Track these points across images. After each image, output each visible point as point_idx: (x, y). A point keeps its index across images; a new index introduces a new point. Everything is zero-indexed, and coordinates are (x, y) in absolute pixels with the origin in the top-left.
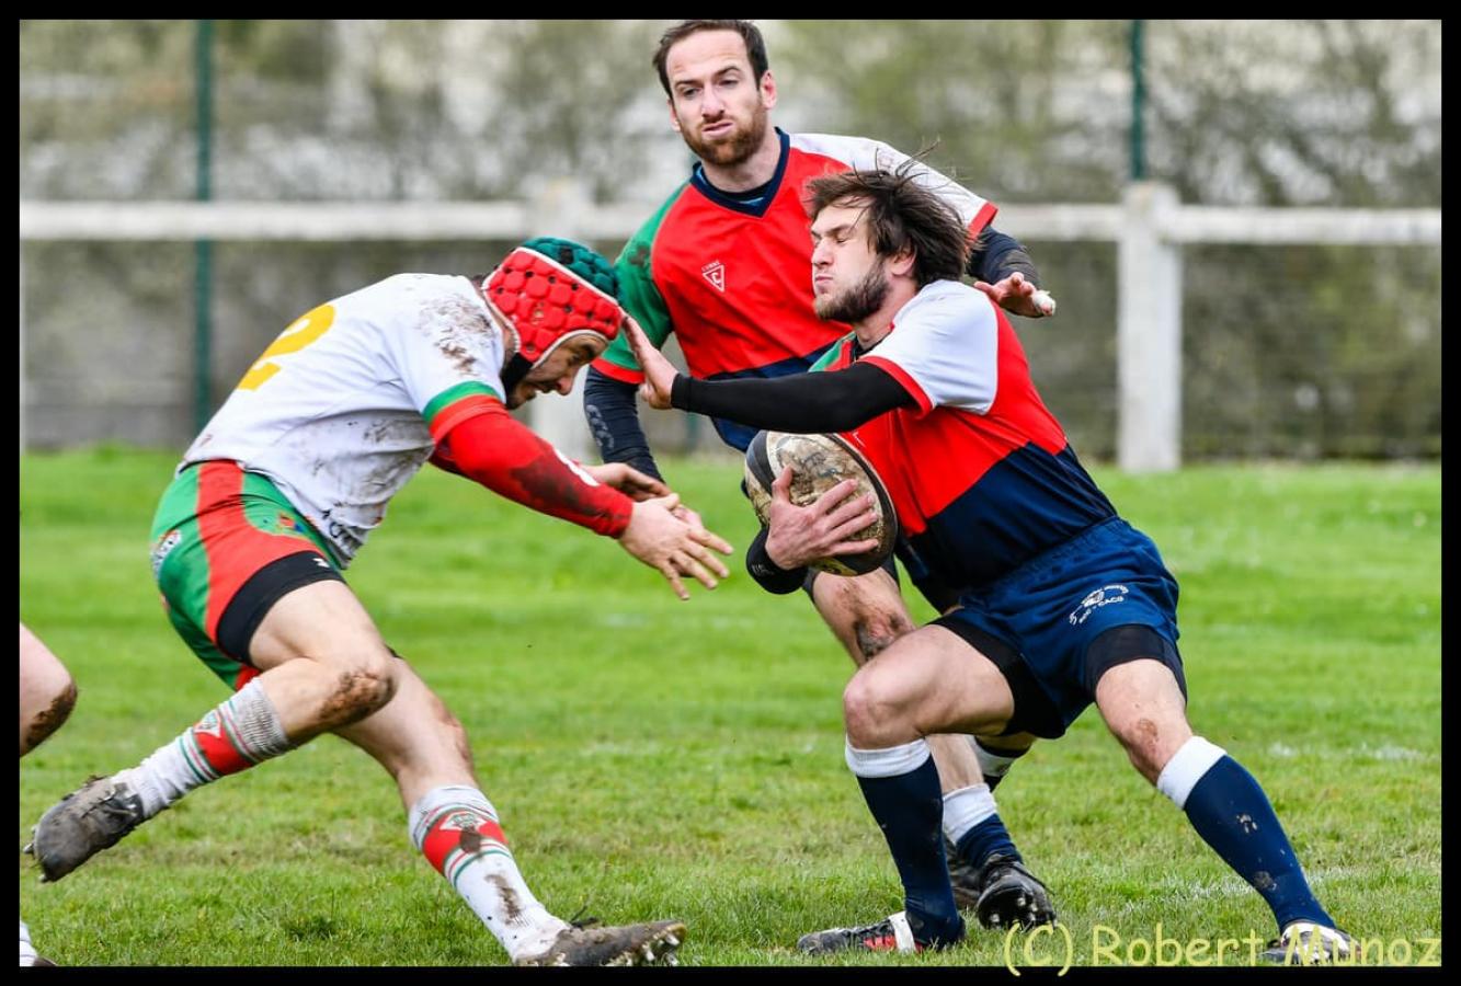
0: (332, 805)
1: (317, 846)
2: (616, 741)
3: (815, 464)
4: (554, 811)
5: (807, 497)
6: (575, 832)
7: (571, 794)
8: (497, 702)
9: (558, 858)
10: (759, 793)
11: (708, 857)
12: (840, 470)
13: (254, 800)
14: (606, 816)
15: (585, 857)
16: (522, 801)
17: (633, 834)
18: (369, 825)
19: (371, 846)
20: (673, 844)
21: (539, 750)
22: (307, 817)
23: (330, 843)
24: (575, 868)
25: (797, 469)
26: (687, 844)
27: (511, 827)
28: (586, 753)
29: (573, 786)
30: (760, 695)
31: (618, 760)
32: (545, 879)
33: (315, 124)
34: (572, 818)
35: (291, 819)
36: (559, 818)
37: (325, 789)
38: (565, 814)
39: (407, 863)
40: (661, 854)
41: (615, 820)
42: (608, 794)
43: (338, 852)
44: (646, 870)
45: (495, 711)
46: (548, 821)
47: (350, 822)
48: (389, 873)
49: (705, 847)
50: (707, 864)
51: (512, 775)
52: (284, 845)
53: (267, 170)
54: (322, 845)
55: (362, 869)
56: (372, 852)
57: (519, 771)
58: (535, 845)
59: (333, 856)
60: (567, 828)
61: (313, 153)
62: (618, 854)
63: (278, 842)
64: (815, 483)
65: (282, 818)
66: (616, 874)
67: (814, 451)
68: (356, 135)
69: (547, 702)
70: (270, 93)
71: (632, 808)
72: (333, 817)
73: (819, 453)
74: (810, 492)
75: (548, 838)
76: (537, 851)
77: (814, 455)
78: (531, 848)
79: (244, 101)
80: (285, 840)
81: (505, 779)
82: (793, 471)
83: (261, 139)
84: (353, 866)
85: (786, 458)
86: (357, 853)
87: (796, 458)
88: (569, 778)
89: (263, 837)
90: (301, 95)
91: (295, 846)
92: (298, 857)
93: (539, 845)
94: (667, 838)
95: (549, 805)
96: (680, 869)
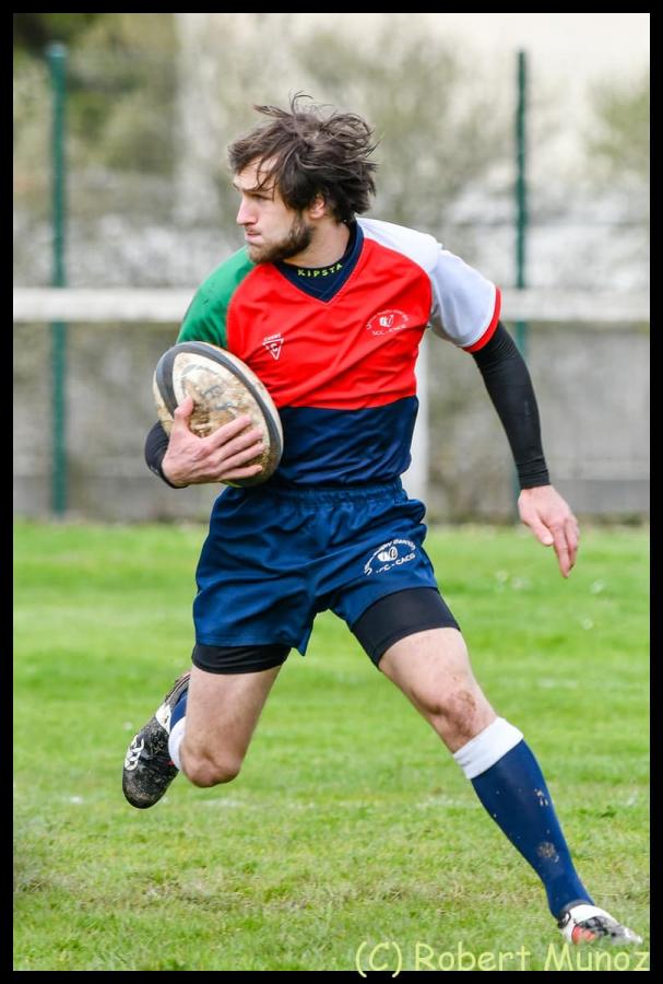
0: (184, 855)
1: (169, 894)
2: (450, 794)
3: (214, 397)
4: (393, 861)
5: (203, 426)
6: (413, 880)
7: (408, 844)
8: (339, 758)
9: (397, 905)
10: (585, 844)
11: (538, 904)
12: (235, 403)
13: (110, 851)
14: (441, 865)
15: (422, 904)
16: (362, 851)
17: (467, 883)
18: (218, 874)
19: (221, 894)
20: (504, 892)
21: (377, 803)
22: (160, 866)
23: (182, 891)
24: (413, 914)
25: (198, 399)
26: (518, 891)
27: (352, 876)
28: (422, 806)
29: (410, 837)
30: (585, 751)
31: (452, 813)
32: (385, 924)
33: (163, 214)
34: (409, 867)
35: (145, 868)
36: (397, 867)
37: (176, 840)
38: (403, 864)
39: (255, 909)
40: (494, 902)
41: (450, 870)
42: (444, 844)
43: (189, 899)
44: (479, 916)
45: (337, 767)
46: (387, 870)
47: (201, 871)
48: (239, 918)
49: (535, 895)
50: (536, 911)
51: (353, 827)
52: (139, 893)
53: (117, 257)
54: (175, 893)
55: (212, 915)
56: (222, 899)
57: (360, 823)
58: (374, 892)
59: (186, 902)
60: (405, 876)
61: (161, 241)
62: (453, 901)
63: (134, 890)
64: (211, 415)
65: (137, 867)
66: (452, 920)
67: (214, 384)
68: (200, 224)
69: (386, 758)
70: (121, 184)
71: (466, 858)
72: (185, 866)
73: (217, 386)
74: (206, 422)
75: (388, 887)
76: (376, 899)
77: (213, 388)
78: (371, 895)
79: (96, 191)
80: (140, 888)
81: (347, 830)
82: (194, 402)
83: (112, 226)
84: (204, 912)
85: (188, 387)
86: (207, 901)
87: (197, 389)
88: (407, 829)
89: (119, 885)
90: (148, 185)
91: (149, 894)
92: (154, 904)
93: (379, 893)
94: (499, 886)
95: (388, 856)
96: (512, 916)
